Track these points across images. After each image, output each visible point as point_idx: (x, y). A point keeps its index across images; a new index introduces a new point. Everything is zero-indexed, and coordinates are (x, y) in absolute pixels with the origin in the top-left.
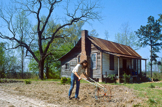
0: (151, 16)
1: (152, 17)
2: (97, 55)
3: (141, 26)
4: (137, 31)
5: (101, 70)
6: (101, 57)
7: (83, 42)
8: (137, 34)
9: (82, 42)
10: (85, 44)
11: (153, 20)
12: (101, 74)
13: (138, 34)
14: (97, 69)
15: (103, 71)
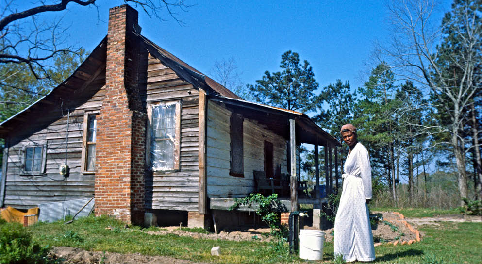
0: (290, 52)
1: (293, 54)
2: (182, 108)
3: (267, 73)
4: (254, 84)
5: (201, 173)
6: (201, 120)
7: (116, 55)
8: (252, 92)
9: (111, 53)
10: (126, 60)
11: (295, 60)
12: (202, 194)
13: (256, 93)
14: (179, 171)
15: (209, 179)
